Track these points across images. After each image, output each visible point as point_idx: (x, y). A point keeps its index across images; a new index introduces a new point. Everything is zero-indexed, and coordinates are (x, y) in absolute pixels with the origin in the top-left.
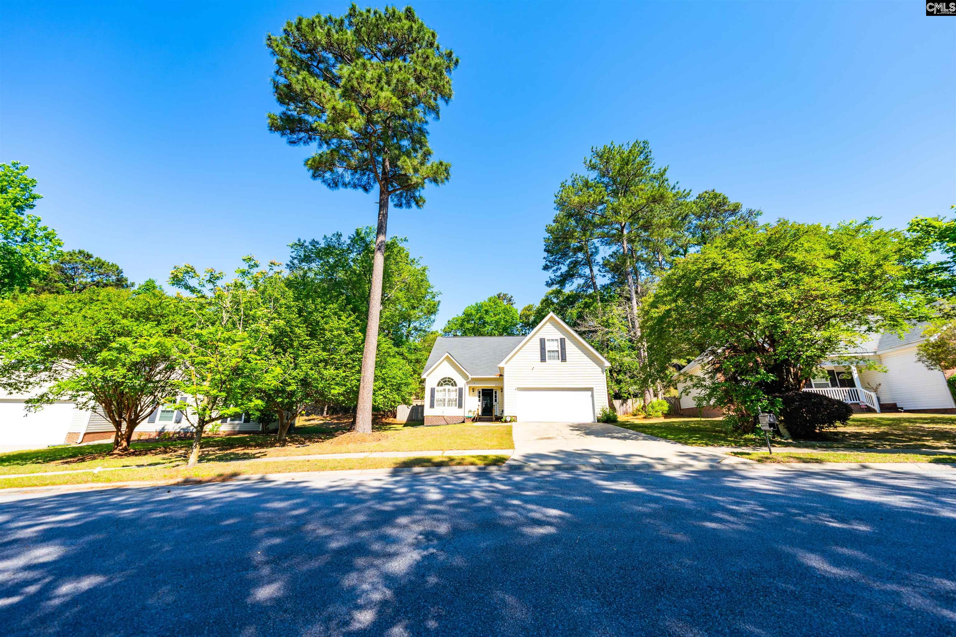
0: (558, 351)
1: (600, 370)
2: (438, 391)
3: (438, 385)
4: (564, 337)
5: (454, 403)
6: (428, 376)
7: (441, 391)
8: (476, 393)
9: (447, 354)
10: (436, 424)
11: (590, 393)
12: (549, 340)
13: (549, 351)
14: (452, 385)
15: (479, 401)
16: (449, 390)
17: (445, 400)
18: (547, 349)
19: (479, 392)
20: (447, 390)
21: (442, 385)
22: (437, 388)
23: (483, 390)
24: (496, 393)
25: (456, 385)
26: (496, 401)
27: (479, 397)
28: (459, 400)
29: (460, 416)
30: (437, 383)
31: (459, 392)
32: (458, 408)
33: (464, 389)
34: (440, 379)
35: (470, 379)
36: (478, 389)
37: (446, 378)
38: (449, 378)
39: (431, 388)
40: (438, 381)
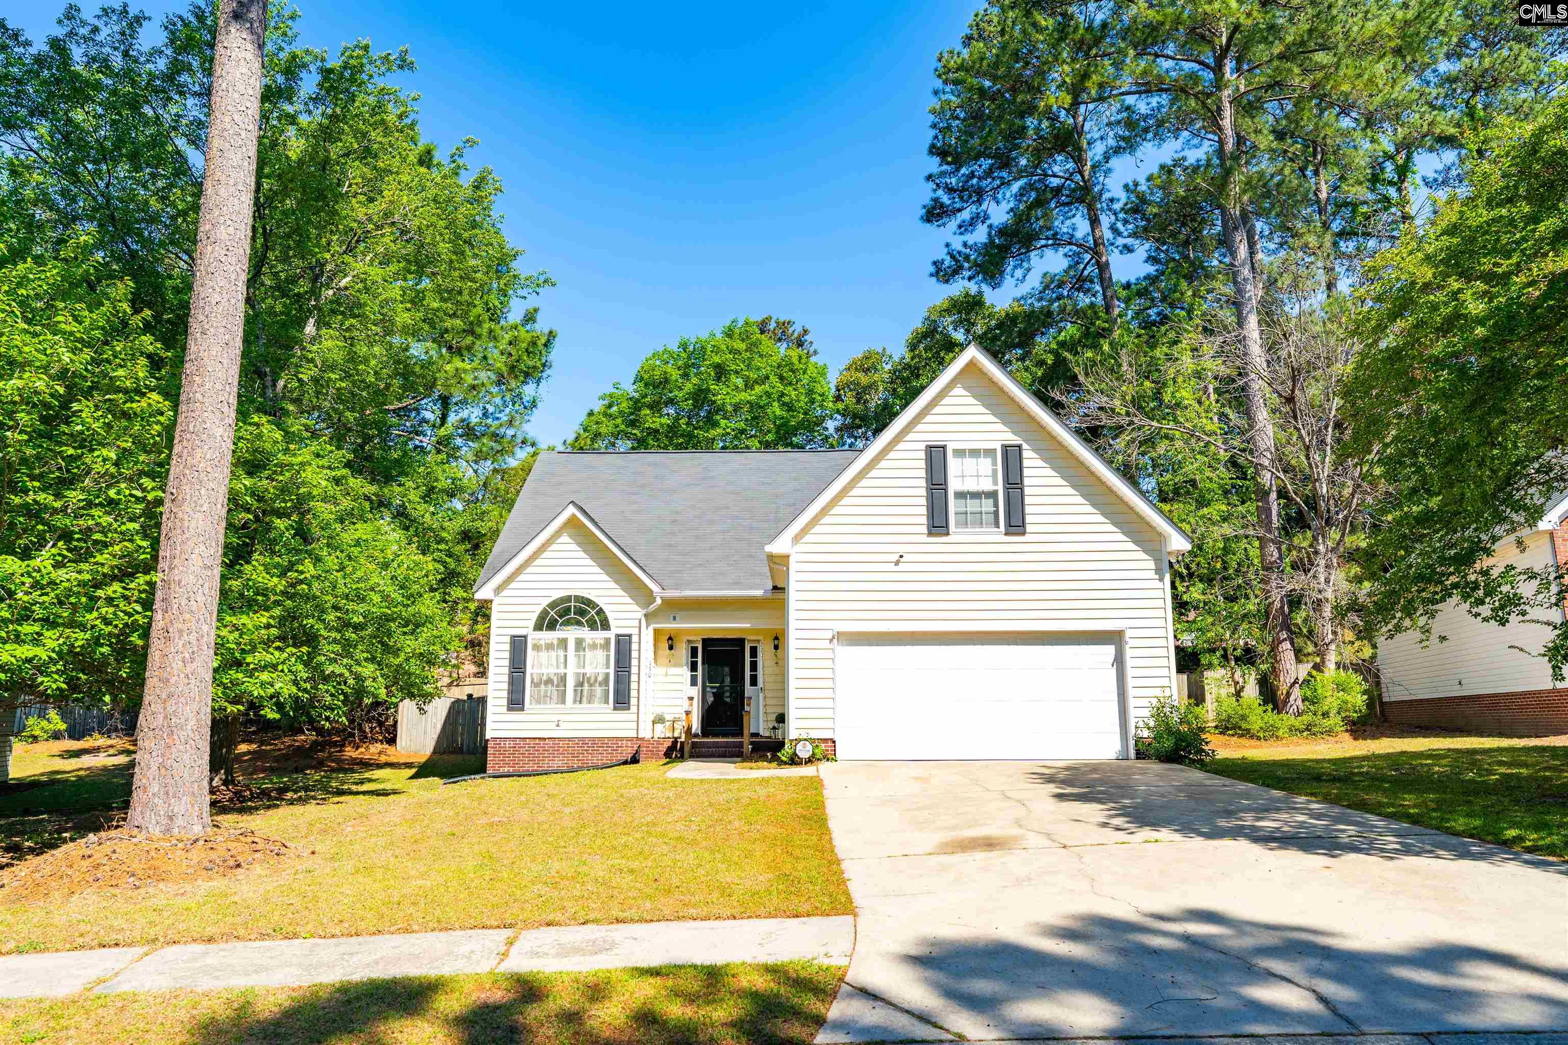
0: (993, 495)
1: (1151, 565)
2: (537, 648)
3: (538, 627)
4: (1012, 439)
5: (599, 690)
6: (498, 590)
7: (549, 647)
8: (683, 652)
9: (571, 510)
10: (531, 767)
11: (1110, 650)
12: (959, 453)
13: (960, 495)
14: (592, 626)
15: (694, 683)
16: (579, 643)
17: (563, 679)
18: (954, 485)
19: (694, 652)
20: (571, 645)
21: (552, 626)
22: (534, 637)
23: (706, 642)
24: (754, 651)
25: (605, 625)
26: (754, 682)
27: (694, 667)
28: (617, 681)
29: (622, 739)
30: (534, 617)
31: (618, 652)
32: (615, 709)
33: (635, 639)
34: (545, 602)
35: (659, 601)
36: (689, 641)
37: (568, 599)
38: (578, 599)
39: (513, 637)
40: (539, 610)
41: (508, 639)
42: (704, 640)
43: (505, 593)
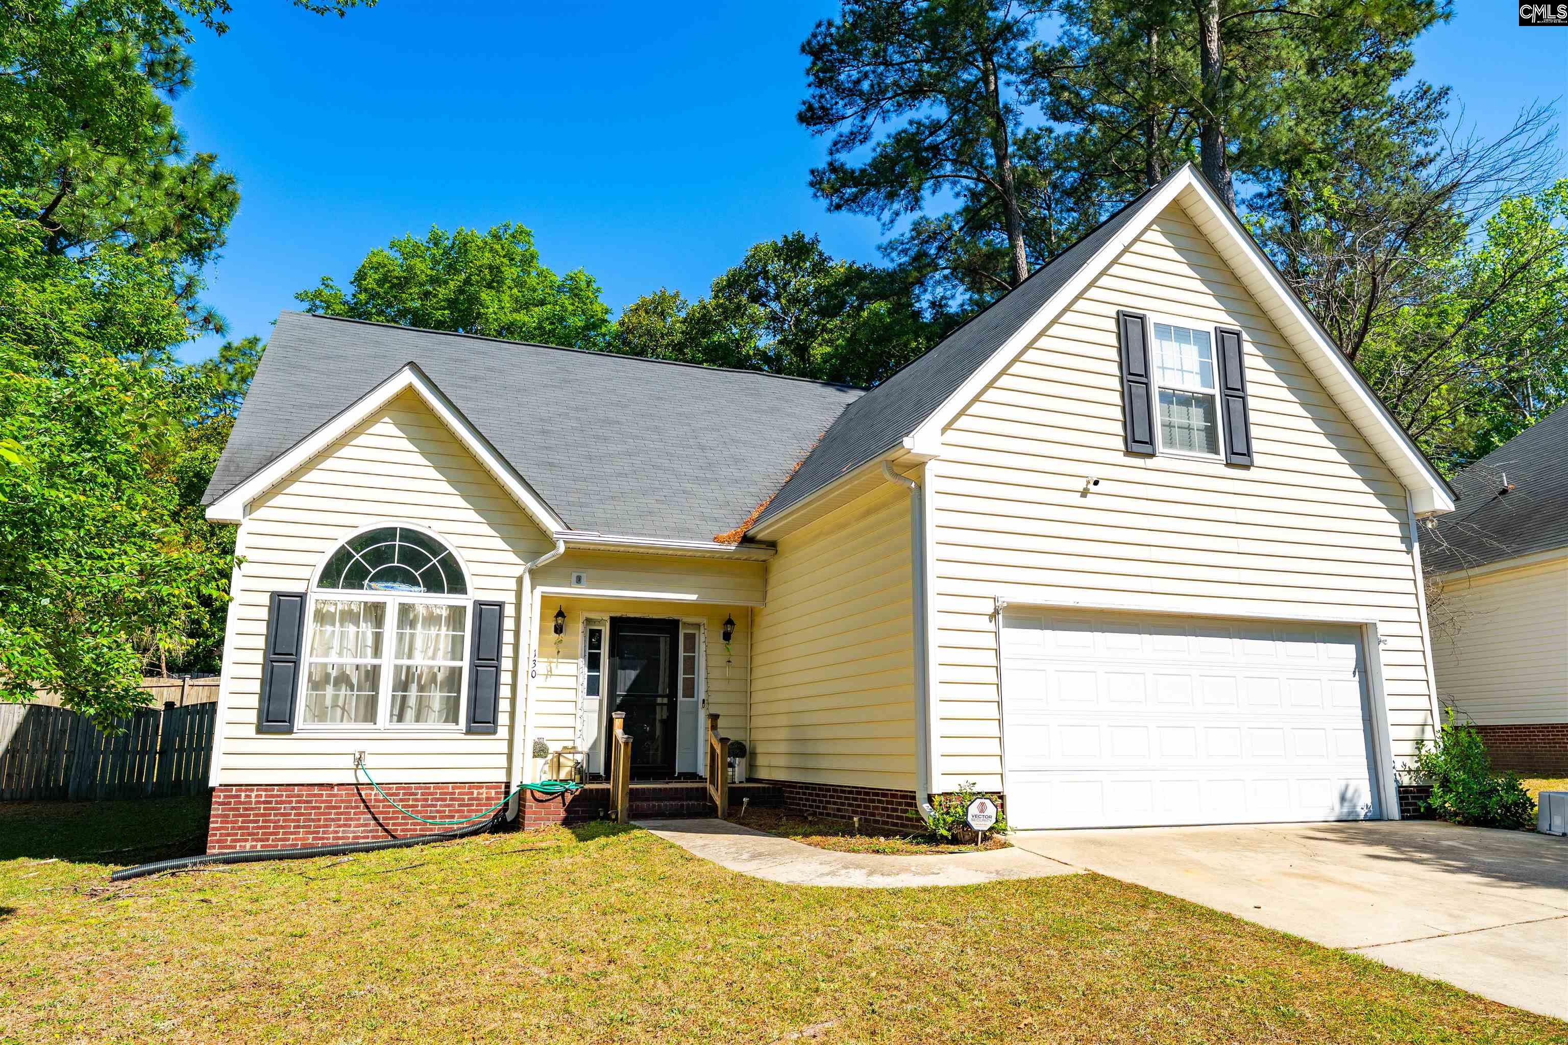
0: (1207, 402)
2: (321, 617)
3: (329, 577)
4: (1230, 323)
5: (437, 697)
6: (251, 506)
7: (349, 616)
8: (577, 637)
9: (407, 377)
10: (301, 839)
11: (1349, 650)
12: (1164, 331)
13: (1168, 397)
14: (433, 584)
15: (593, 688)
16: (405, 610)
17: (372, 676)
18: (1158, 380)
19: (594, 637)
20: (390, 618)
21: (356, 579)
22: (317, 597)
23: (617, 623)
24: (691, 640)
25: (457, 583)
26: (690, 691)
27: (593, 663)
28: (475, 684)
29: (479, 785)
30: (322, 562)
31: (478, 632)
32: (469, 731)
33: (509, 610)
34: (344, 537)
35: (561, 548)
36: (588, 621)
37: (389, 533)
38: (409, 535)
39: (276, 597)
40: (331, 549)
41: (265, 599)
42: (613, 620)
43: (261, 513)
